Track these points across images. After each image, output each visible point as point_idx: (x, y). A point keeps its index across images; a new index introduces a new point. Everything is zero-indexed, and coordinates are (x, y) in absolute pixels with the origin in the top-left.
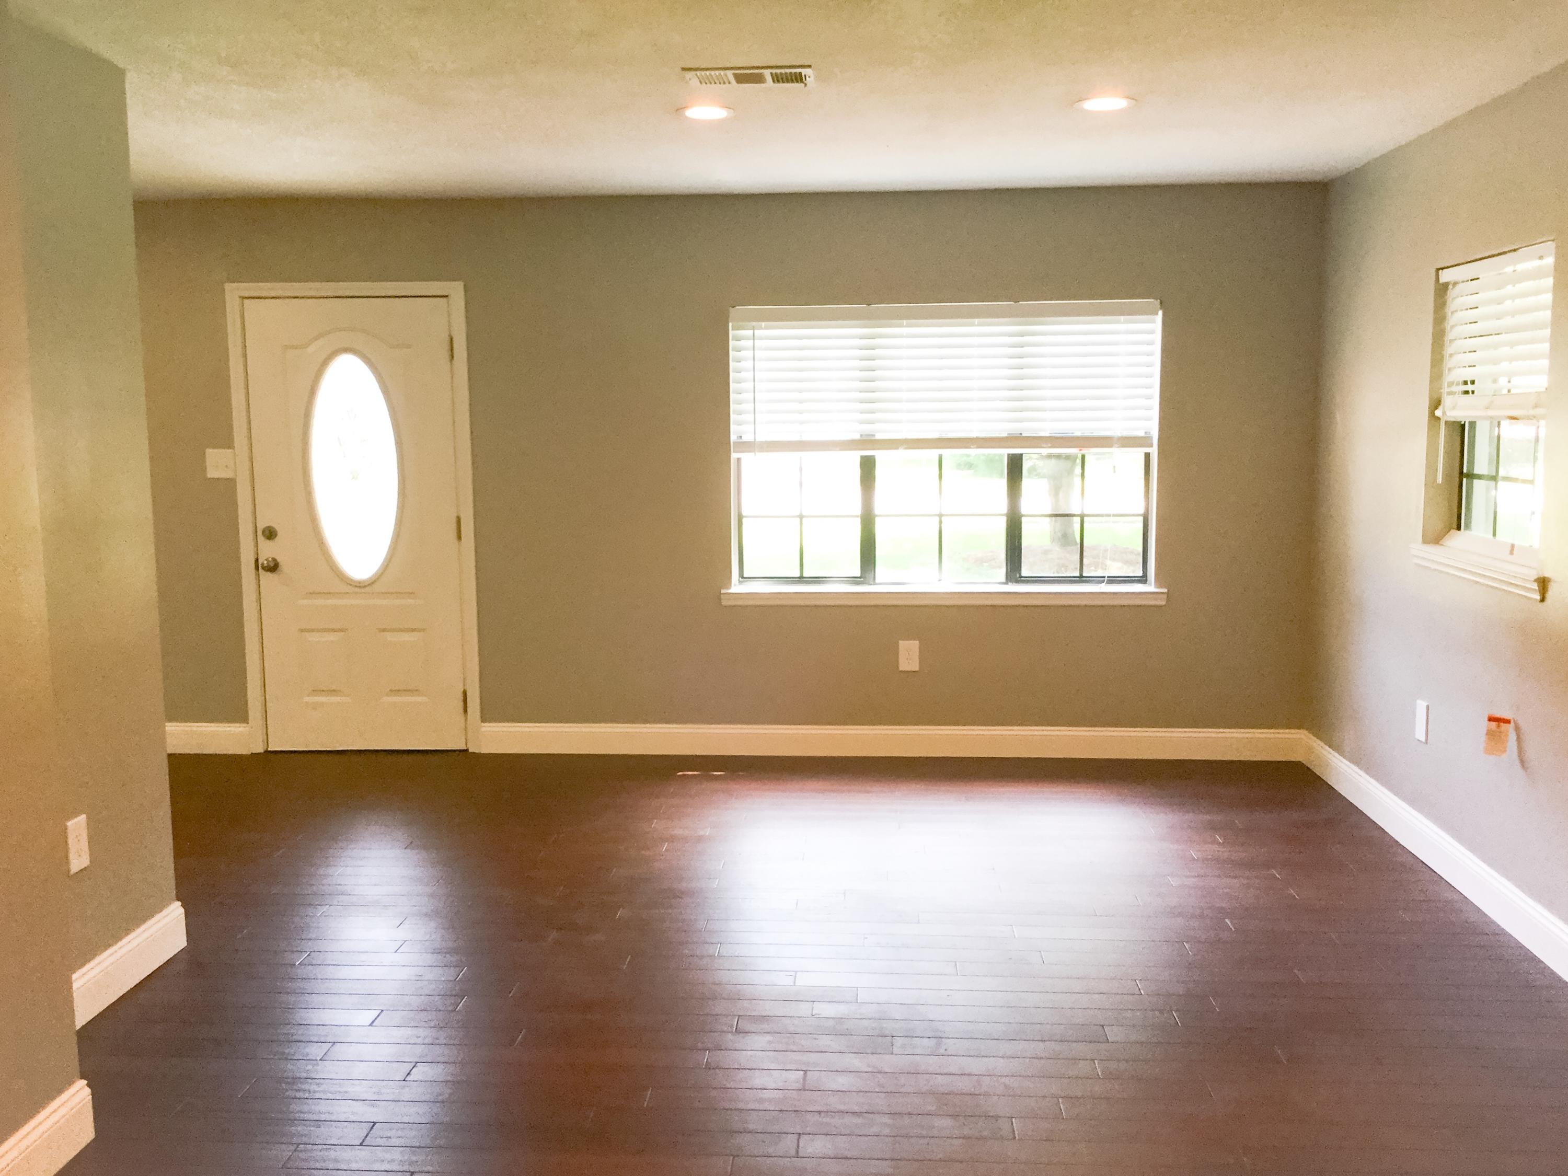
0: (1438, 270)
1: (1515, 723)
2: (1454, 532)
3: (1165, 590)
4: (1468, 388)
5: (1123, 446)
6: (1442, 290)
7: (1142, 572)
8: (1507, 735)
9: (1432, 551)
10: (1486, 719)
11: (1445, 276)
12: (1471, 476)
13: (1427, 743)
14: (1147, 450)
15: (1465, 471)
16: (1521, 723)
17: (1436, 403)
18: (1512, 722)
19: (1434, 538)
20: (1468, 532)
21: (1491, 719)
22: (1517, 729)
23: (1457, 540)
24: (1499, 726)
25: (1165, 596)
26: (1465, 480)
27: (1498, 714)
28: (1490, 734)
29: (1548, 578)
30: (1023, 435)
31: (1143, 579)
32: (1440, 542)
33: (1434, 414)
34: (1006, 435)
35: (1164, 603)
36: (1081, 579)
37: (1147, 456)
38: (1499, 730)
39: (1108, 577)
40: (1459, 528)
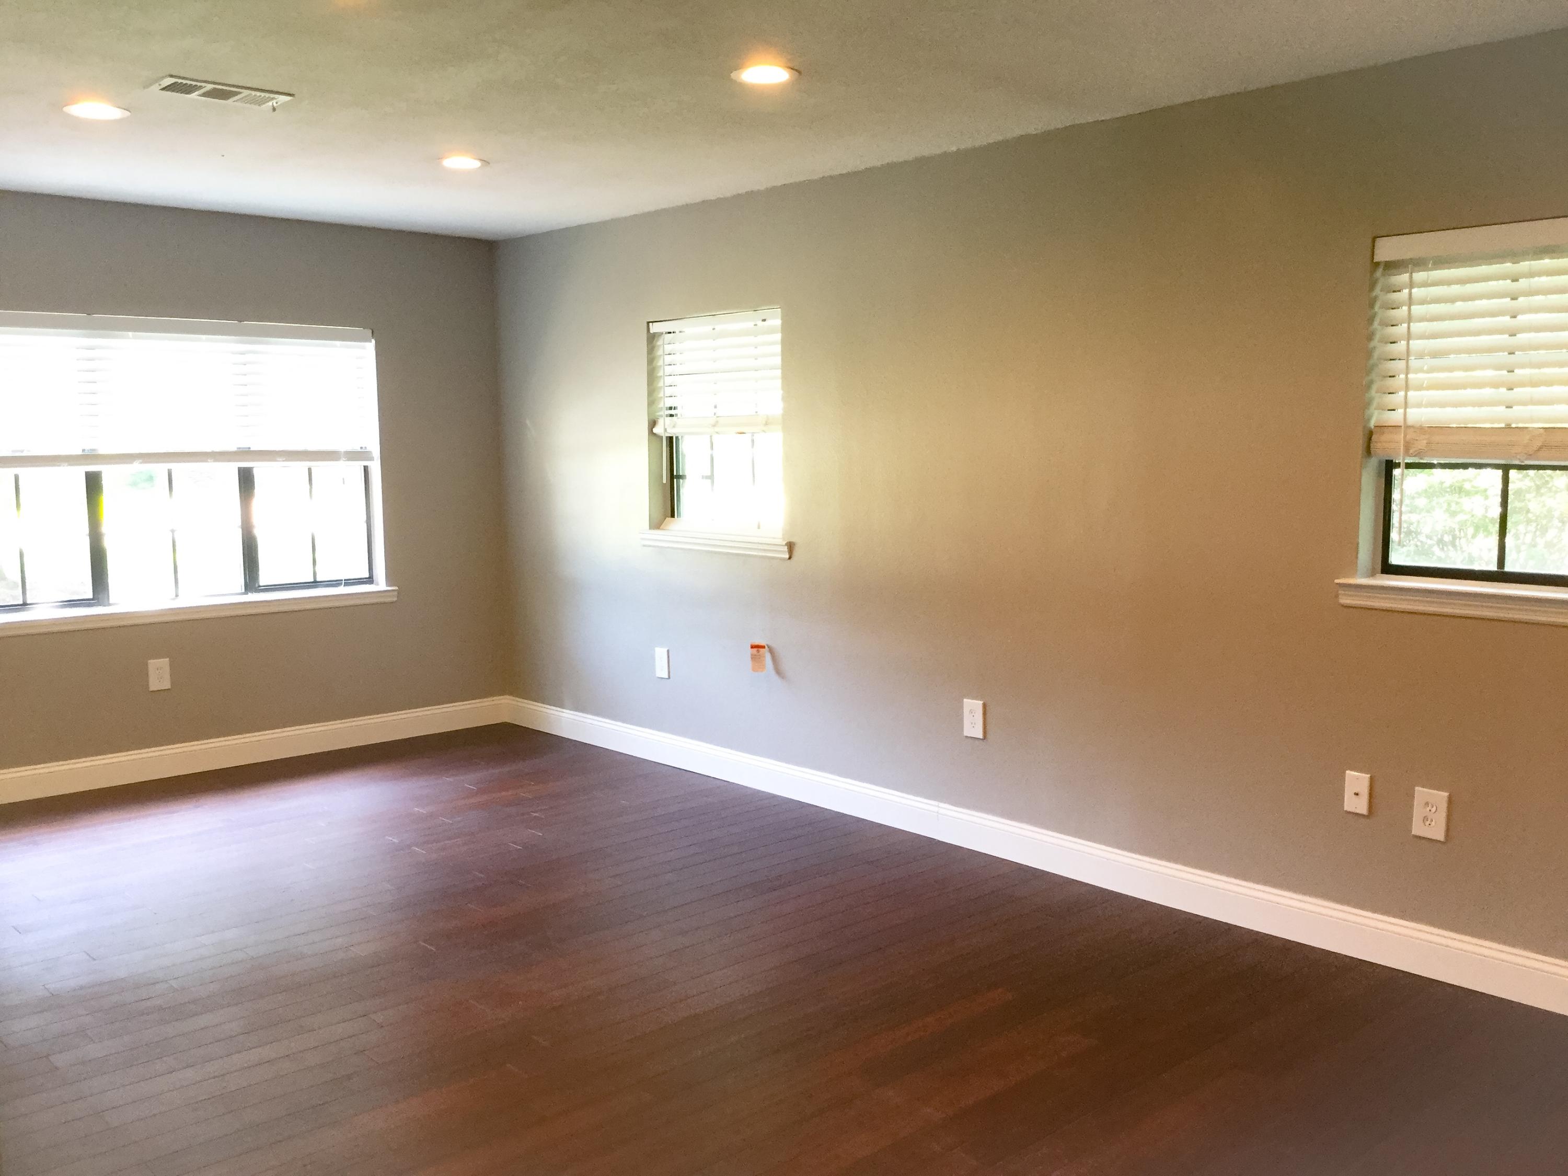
0: (648, 323)
1: (768, 647)
2: (669, 519)
3: (396, 588)
4: (672, 411)
5: (349, 459)
6: (652, 338)
7: (368, 574)
8: (764, 657)
9: (657, 534)
10: (750, 648)
11: (655, 328)
12: (679, 477)
13: (669, 677)
14: (366, 463)
15: (675, 474)
16: (773, 645)
17: (653, 424)
18: (766, 647)
19: (656, 525)
20: (679, 518)
21: (752, 647)
22: (771, 651)
23: (674, 525)
24: (758, 651)
25: (396, 593)
26: (675, 480)
27: (757, 642)
28: (754, 658)
29: (792, 542)
30: (251, 449)
31: (370, 580)
32: (661, 528)
33: (652, 431)
34: (236, 449)
35: (395, 599)
36: (315, 584)
37: (366, 469)
38: (758, 654)
39: (345, 580)
40: (673, 516)
